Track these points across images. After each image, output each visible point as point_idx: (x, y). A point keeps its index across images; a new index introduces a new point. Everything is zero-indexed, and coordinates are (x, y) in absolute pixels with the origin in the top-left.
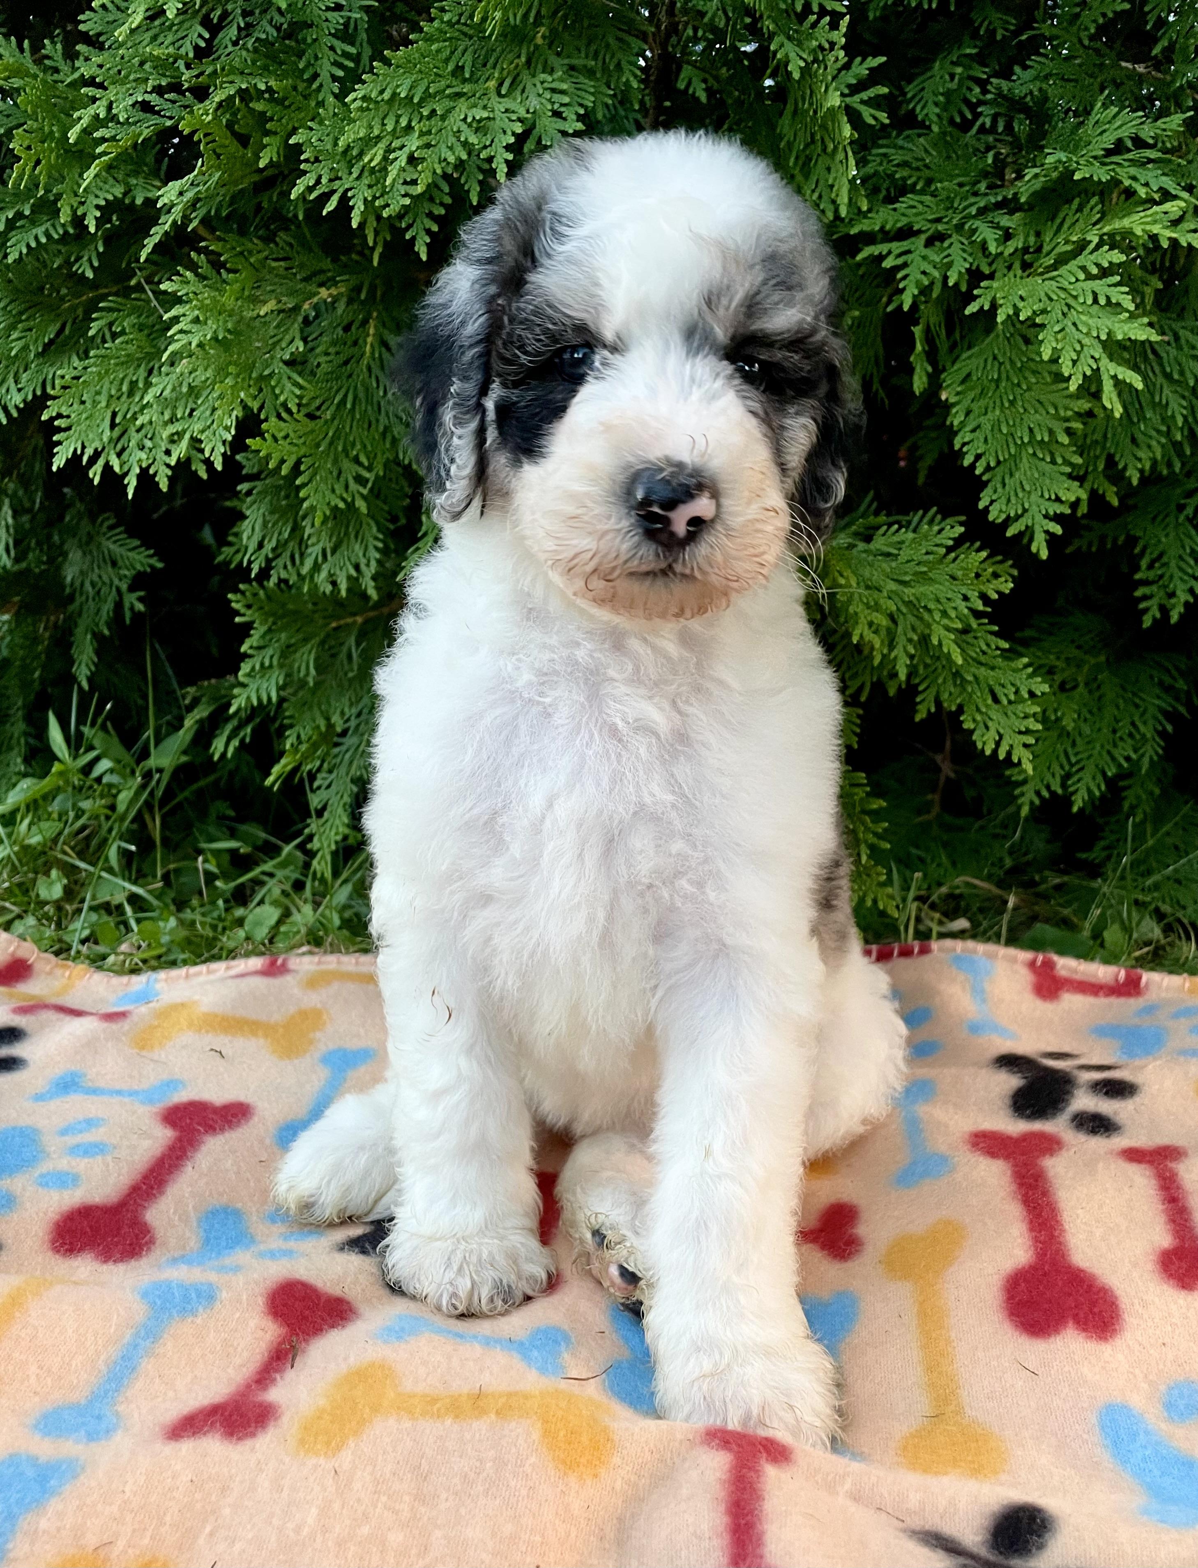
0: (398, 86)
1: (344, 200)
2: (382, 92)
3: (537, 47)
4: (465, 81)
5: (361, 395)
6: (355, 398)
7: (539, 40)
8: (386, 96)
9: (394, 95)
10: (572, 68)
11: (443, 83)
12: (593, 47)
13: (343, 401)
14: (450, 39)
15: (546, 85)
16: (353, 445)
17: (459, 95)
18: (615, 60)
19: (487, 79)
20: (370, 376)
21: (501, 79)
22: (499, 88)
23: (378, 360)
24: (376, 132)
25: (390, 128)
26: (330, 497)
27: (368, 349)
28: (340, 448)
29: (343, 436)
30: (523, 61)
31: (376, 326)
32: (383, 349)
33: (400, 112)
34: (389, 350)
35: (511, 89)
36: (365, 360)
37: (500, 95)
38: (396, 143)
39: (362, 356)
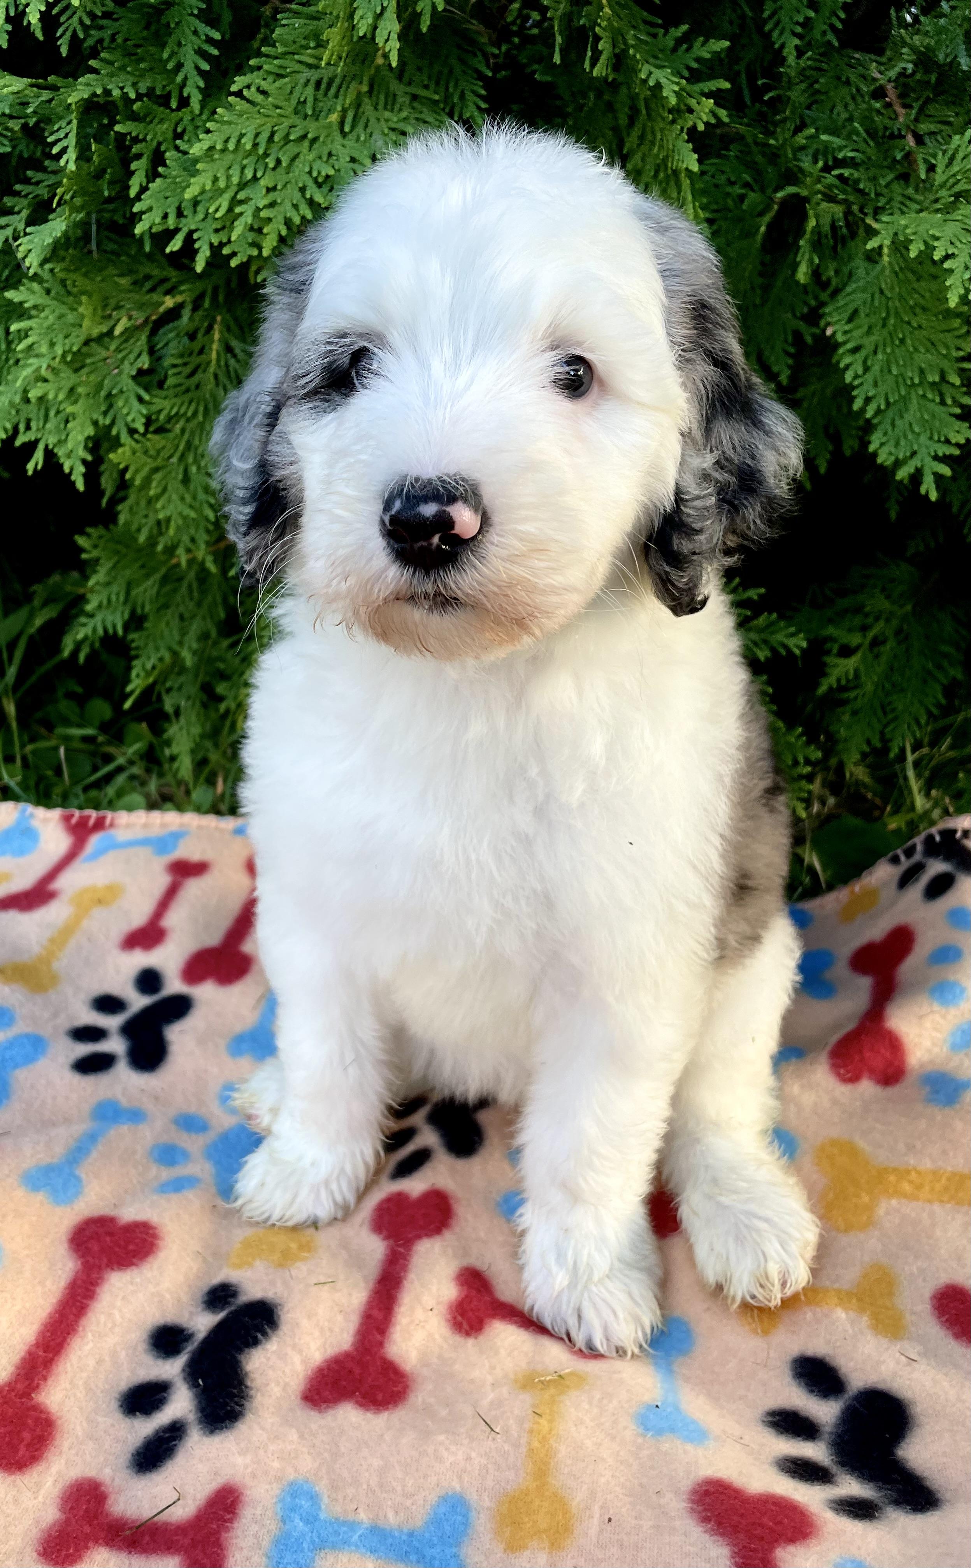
0: (243, 134)
2: (227, 141)
4: (307, 118)
8: (231, 145)
9: (239, 145)
10: (415, 97)
11: (287, 125)
12: (435, 74)
19: (330, 113)
20: (217, 385)
21: (344, 111)
22: (342, 123)
23: (224, 368)
24: (222, 184)
25: (235, 180)
26: (181, 507)
27: (214, 356)
28: (190, 460)
29: (192, 449)
30: (365, 88)
31: (221, 332)
32: (229, 355)
33: (245, 162)
34: (235, 356)
35: (353, 127)
36: (212, 369)
37: (344, 135)
38: (241, 196)
39: (209, 363)
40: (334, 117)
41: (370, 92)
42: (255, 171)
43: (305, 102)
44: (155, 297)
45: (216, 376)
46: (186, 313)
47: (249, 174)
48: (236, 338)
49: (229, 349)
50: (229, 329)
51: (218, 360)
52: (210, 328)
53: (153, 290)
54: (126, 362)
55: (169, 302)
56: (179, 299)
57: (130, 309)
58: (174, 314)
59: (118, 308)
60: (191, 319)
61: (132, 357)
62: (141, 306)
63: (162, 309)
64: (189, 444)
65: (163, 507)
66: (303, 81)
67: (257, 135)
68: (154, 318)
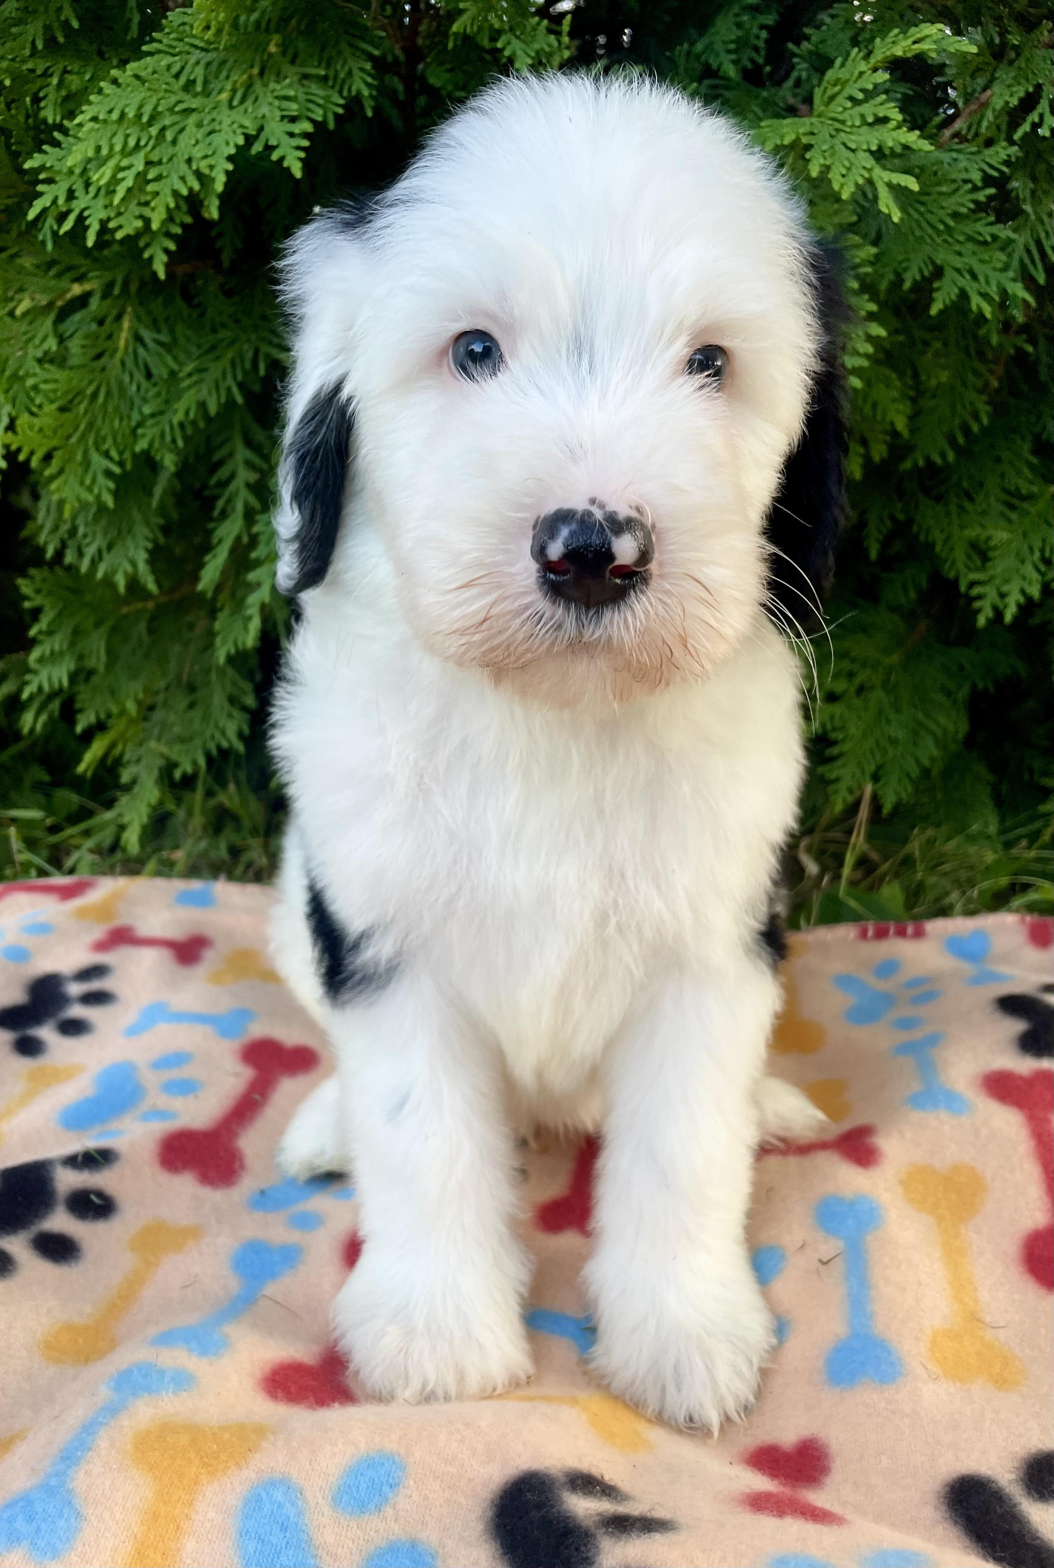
0: (127, 105)
1: (81, 219)
2: (110, 112)
3: (271, 55)
4: (196, 95)
5: (115, 390)
6: (108, 393)
7: (272, 48)
8: (115, 116)
9: (123, 115)
10: (305, 77)
11: (173, 99)
12: (325, 56)
13: (95, 395)
14: (180, 53)
15: (276, 94)
16: (104, 440)
17: (188, 111)
18: (346, 68)
19: (220, 92)
20: (124, 371)
21: (234, 91)
22: (231, 101)
23: (131, 355)
24: (105, 152)
25: (118, 148)
26: (79, 490)
27: (122, 344)
28: (91, 441)
29: (94, 430)
30: (256, 71)
31: (131, 321)
32: (138, 345)
33: (128, 132)
34: (144, 345)
35: (243, 100)
36: (119, 355)
37: (231, 107)
38: (125, 163)
39: (115, 350)
40: (224, 96)
41: (262, 74)
42: (139, 140)
43: (194, 82)
44: (64, 283)
45: (123, 363)
46: (94, 303)
47: (132, 142)
48: (147, 327)
49: (138, 338)
50: (139, 318)
51: (126, 348)
52: (119, 317)
53: (59, 276)
54: (30, 345)
55: (77, 289)
56: (87, 287)
57: (34, 292)
58: (82, 301)
59: (21, 290)
60: (99, 306)
61: (37, 341)
62: (45, 290)
63: (69, 296)
64: (91, 425)
65: (58, 490)
66: (192, 61)
67: (140, 107)
68: (60, 303)
